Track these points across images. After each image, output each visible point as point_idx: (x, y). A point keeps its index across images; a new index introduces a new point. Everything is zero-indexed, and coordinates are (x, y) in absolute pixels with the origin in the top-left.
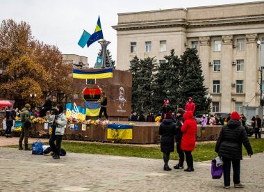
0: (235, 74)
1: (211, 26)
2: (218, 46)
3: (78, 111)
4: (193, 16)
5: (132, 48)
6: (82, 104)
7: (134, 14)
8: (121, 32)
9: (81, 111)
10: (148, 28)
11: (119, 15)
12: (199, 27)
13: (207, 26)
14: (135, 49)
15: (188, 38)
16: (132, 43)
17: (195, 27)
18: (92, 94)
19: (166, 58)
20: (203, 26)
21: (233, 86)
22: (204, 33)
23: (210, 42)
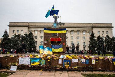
0: (41, 40)
1: (35, 27)
2: (36, 32)
3: (47, 49)
4: (30, 24)
5: (13, 32)
6: (50, 46)
7: (14, 22)
8: (10, 27)
9: (49, 50)
10: (18, 26)
11: (10, 22)
12: (32, 27)
13: (34, 27)
14: (14, 32)
15: (29, 30)
16: (13, 30)
17: (31, 27)
18: (56, 41)
19: (24, 34)
20: (33, 27)
21: (40, 42)
22: (33, 29)
23: (34, 31)
